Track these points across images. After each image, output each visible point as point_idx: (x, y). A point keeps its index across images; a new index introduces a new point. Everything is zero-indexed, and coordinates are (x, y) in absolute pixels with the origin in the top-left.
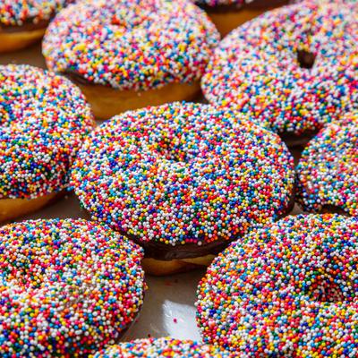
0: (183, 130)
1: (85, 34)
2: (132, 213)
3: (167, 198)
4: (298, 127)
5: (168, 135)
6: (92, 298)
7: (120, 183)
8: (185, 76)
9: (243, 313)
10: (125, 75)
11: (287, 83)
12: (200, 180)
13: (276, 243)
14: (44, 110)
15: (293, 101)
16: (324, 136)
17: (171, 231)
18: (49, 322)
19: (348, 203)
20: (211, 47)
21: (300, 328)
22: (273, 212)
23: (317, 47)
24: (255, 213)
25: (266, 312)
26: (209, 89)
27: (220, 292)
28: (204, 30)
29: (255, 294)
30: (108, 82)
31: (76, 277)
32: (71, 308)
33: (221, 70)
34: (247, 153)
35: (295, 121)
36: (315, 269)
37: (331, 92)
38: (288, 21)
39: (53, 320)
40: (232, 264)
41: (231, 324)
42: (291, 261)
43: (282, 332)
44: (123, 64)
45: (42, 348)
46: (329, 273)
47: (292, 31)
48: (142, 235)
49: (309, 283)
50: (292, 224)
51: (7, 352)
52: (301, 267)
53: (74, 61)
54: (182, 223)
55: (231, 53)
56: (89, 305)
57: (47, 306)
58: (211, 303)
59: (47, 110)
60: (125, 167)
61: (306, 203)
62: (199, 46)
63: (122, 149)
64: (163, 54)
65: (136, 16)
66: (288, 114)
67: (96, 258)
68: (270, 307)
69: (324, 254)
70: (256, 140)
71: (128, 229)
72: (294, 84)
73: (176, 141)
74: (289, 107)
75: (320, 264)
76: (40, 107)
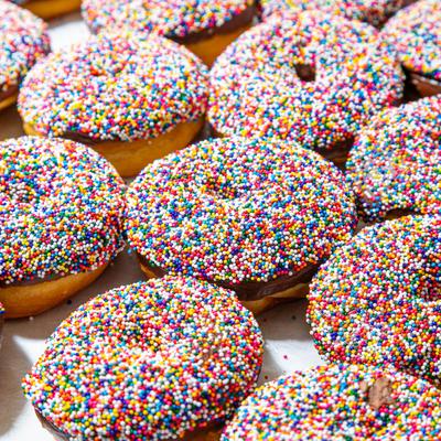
0: (226, 167)
1: (75, 91)
2: (215, 259)
3: (246, 236)
4: (328, 141)
5: (212, 175)
6: (224, 346)
7: (191, 232)
8: (191, 114)
9: (368, 328)
10: (134, 125)
11: (304, 99)
12: (271, 211)
13: (370, 255)
14: (74, 177)
15: (317, 115)
16: (363, 144)
17: (260, 268)
18: (196, 377)
19: (417, 203)
20: (206, 79)
21: (431, 328)
22: (349, 228)
23: (313, 58)
24: (334, 231)
25: (392, 322)
26: (221, 123)
27: (335, 315)
28: (193, 63)
29: (372, 308)
30: (116, 136)
31: (199, 330)
32: (210, 360)
33: (227, 100)
34: (303, 175)
35: (324, 136)
36: (416, 271)
37: (351, 99)
38: (275, 37)
39: (199, 374)
40: (336, 285)
41: (359, 342)
42: (392, 269)
43: (415, 336)
44: (129, 114)
45: (199, 404)
46: (429, 273)
47: (283, 47)
48: (231, 278)
49: (416, 286)
50: (376, 234)
51: (167, 416)
52: (403, 273)
53: (73, 121)
54: (270, 257)
55: (230, 81)
56: (225, 353)
57: (187, 363)
58: (329, 328)
59: (78, 176)
60: (189, 215)
61: (369, 213)
62: (196, 79)
63: (177, 197)
64: (165, 95)
65: (114, 63)
66: (316, 130)
67: (208, 308)
68: (393, 316)
69: (420, 255)
70: (304, 161)
71: (214, 276)
72: (311, 99)
73: (222, 179)
74: (315, 123)
75: (418, 266)
76: (68, 175)
